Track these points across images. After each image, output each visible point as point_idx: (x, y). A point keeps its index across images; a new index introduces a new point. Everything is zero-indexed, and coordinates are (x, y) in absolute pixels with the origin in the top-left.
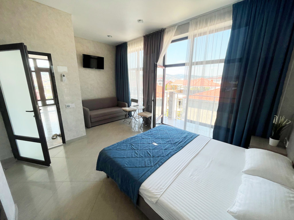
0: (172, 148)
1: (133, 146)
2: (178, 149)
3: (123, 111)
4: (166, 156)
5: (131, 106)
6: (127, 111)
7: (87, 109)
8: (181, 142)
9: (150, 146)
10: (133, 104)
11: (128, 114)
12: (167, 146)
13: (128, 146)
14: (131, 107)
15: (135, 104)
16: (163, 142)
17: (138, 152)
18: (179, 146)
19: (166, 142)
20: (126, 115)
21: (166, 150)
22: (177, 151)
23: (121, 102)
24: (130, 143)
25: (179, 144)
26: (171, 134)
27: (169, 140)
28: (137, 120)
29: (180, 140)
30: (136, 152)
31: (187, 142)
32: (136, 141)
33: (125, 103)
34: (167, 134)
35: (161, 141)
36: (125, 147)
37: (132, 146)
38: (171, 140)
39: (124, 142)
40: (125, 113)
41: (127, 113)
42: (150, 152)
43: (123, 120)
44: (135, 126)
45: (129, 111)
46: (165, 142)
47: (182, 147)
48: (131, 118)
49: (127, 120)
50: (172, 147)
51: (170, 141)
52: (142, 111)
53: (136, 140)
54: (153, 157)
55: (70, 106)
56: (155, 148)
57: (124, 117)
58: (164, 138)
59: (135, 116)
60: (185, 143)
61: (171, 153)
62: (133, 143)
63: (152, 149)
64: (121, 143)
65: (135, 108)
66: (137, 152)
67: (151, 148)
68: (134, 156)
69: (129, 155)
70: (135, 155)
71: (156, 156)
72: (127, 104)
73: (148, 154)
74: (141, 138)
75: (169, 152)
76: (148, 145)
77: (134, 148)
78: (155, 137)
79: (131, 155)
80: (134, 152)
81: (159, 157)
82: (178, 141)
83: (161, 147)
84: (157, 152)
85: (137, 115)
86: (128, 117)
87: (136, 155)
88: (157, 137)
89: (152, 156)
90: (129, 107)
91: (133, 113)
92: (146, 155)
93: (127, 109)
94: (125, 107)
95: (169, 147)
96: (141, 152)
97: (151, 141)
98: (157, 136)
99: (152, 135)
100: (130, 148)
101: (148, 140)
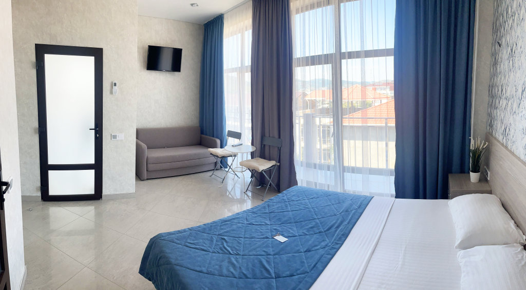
0: (323, 244)
1: (226, 242)
2: (337, 244)
3: (212, 156)
4: (312, 270)
5: (226, 145)
6: (217, 156)
7: (144, 146)
8: (342, 222)
9: (267, 246)
10: (231, 141)
11: (221, 162)
12: (310, 242)
13: (215, 241)
14: (226, 147)
15: (236, 141)
16: (301, 232)
17: (237, 261)
18: (338, 235)
19: (308, 230)
20: (216, 163)
21: (309, 254)
22: (335, 248)
23: (207, 136)
24: (219, 235)
25: (336, 231)
26: (317, 207)
27: (314, 223)
28: (239, 174)
29: (338, 219)
30: (233, 260)
31: (353, 221)
32: (233, 230)
33: (214, 138)
34: (308, 208)
35: (295, 229)
36: (207, 242)
37: (223, 244)
38: (317, 224)
39: (204, 229)
40: (213, 160)
41: (219, 160)
42: (267, 261)
43: (210, 173)
44: (234, 188)
45: (223, 157)
46: (305, 231)
47: (346, 235)
48: (227, 170)
49: (218, 173)
50: (323, 241)
51: (316, 226)
52: (249, 157)
53: (235, 227)
54: (278, 277)
55: (117, 137)
56: (282, 249)
57: (212, 167)
58: (302, 220)
59: (233, 167)
60: (348, 223)
61: (324, 259)
62: (226, 234)
63: (272, 253)
64: (199, 231)
65: (234, 150)
66: (235, 262)
67: (270, 251)
68: (225, 272)
69: (213, 266)
70: (229, 271)
71: (284, 275)
72: (218, 142)
73: (263, 270)
74: (245, 222)
75: (317, 257)
76: (263, 244)
77: (227, 248)
78: (279, 219)
79: (217, 267)
80: (227, 261)
81: (292, 275)
82: (334, 222)
83: (297, 246)
84: (288, 261)
85: (239, 166)
86: (221, 167)
87: (232, 270)
88: (286, 219)
89: (275, 273)
90: (222, 147)
91: (230, 160)
92: (257, 271)
93: (218, 151)
94: (215, 146)
95: (317, 243)
96: (244, 260)
97: (271, 231)
98: (284, 216)
99: (272, 215)
100: (218, 247)
101: (264, 228)
